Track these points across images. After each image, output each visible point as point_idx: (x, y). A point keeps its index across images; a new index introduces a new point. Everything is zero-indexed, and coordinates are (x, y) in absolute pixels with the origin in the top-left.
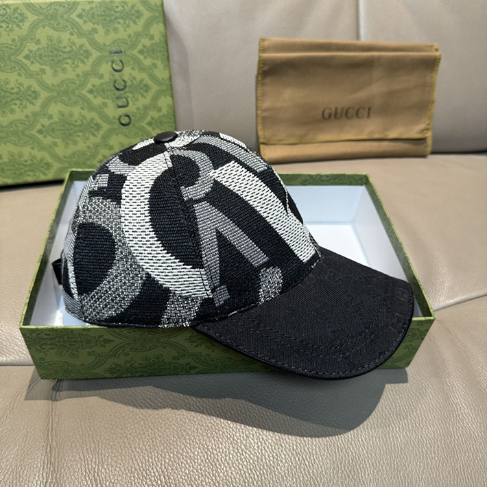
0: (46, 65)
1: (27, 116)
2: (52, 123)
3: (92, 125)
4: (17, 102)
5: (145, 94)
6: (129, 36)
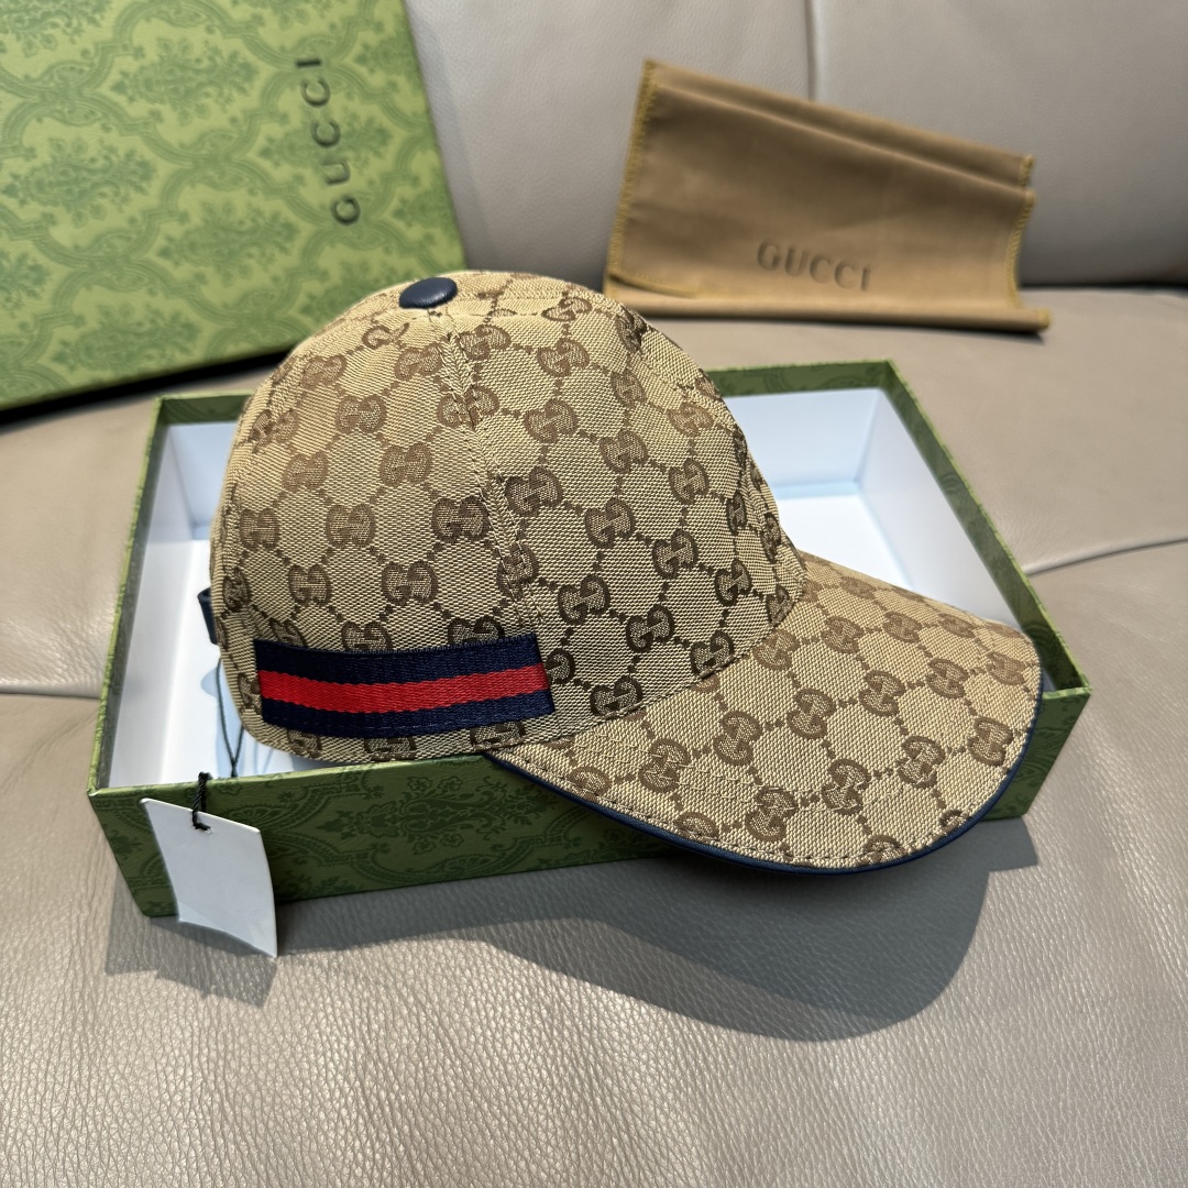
3: (278, 228)
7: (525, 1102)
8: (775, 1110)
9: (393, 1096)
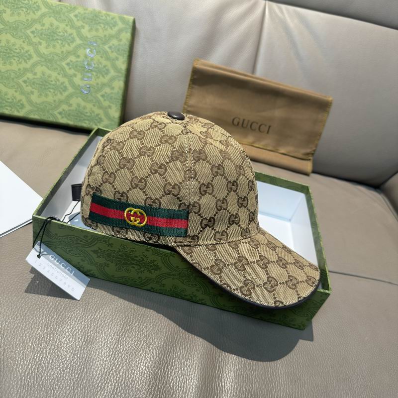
0: (44, 40)
1: (19, 69)
2: (34, 78)
6: (105, 36)
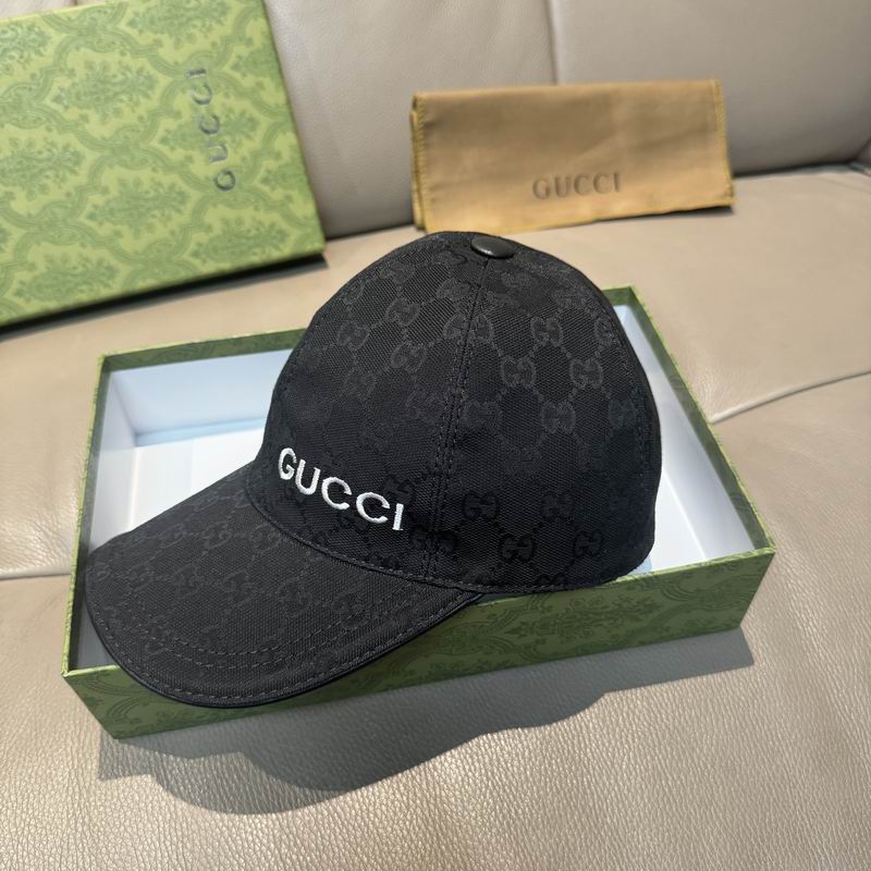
3: (174, 195)
4: (49, 173)
5: (252, 134)
7: (393, 855)
8: (567, 843)
9: (301, 858)
